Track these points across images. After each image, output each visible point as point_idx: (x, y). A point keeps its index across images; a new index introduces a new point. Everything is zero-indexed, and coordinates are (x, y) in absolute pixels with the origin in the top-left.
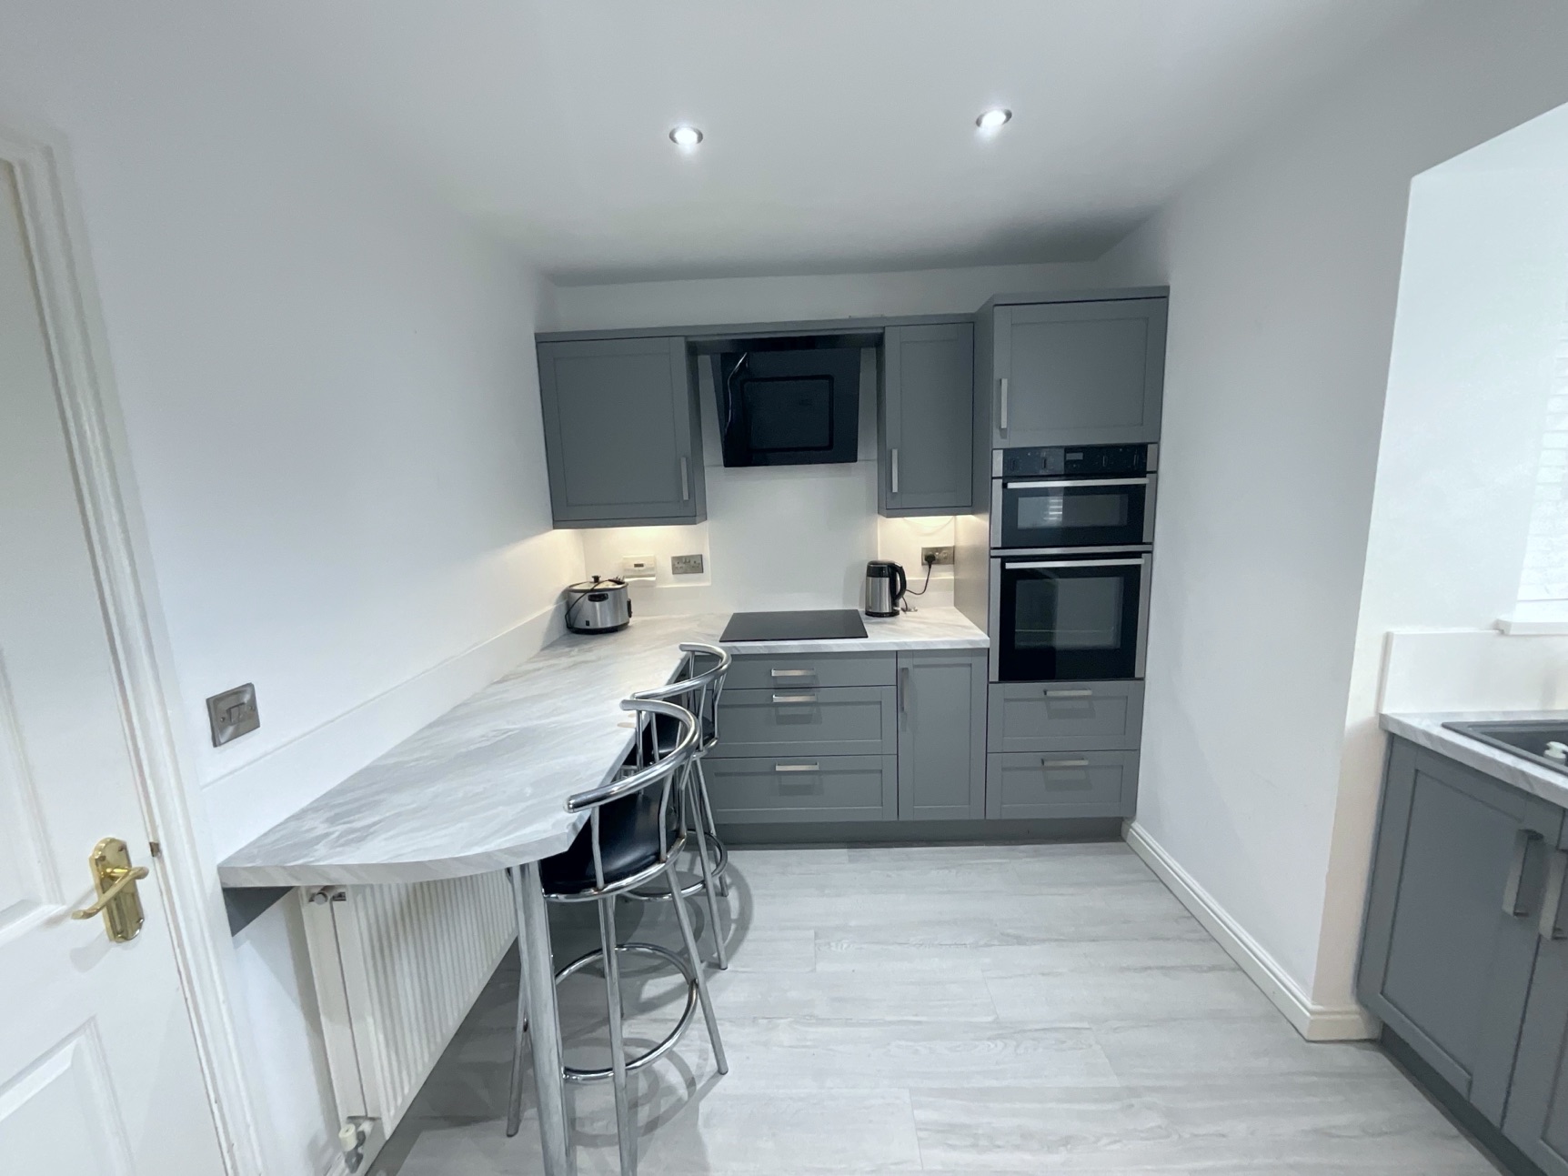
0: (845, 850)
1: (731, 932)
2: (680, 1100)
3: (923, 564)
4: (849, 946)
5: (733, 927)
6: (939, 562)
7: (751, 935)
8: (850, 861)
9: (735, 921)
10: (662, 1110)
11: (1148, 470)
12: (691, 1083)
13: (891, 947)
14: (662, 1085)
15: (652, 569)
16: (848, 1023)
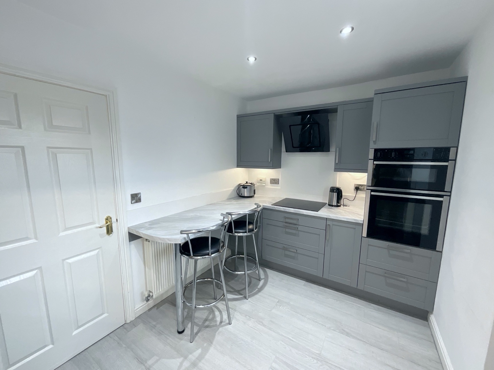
0: (304, 282)
1: (255, 291)
2: (216, 325)
3: (354, 190)
4: (286, 309)
5: (257, 290)
6: (361, 190)
7: (260, 294)
8: (304, 285)
9: (258, 288)
10: (211, 325)
11: (450, 159)
12: (221, 322)
13: (299, 315)
14: (215, 319)
15: (264, 181)
16: (270, 329)
